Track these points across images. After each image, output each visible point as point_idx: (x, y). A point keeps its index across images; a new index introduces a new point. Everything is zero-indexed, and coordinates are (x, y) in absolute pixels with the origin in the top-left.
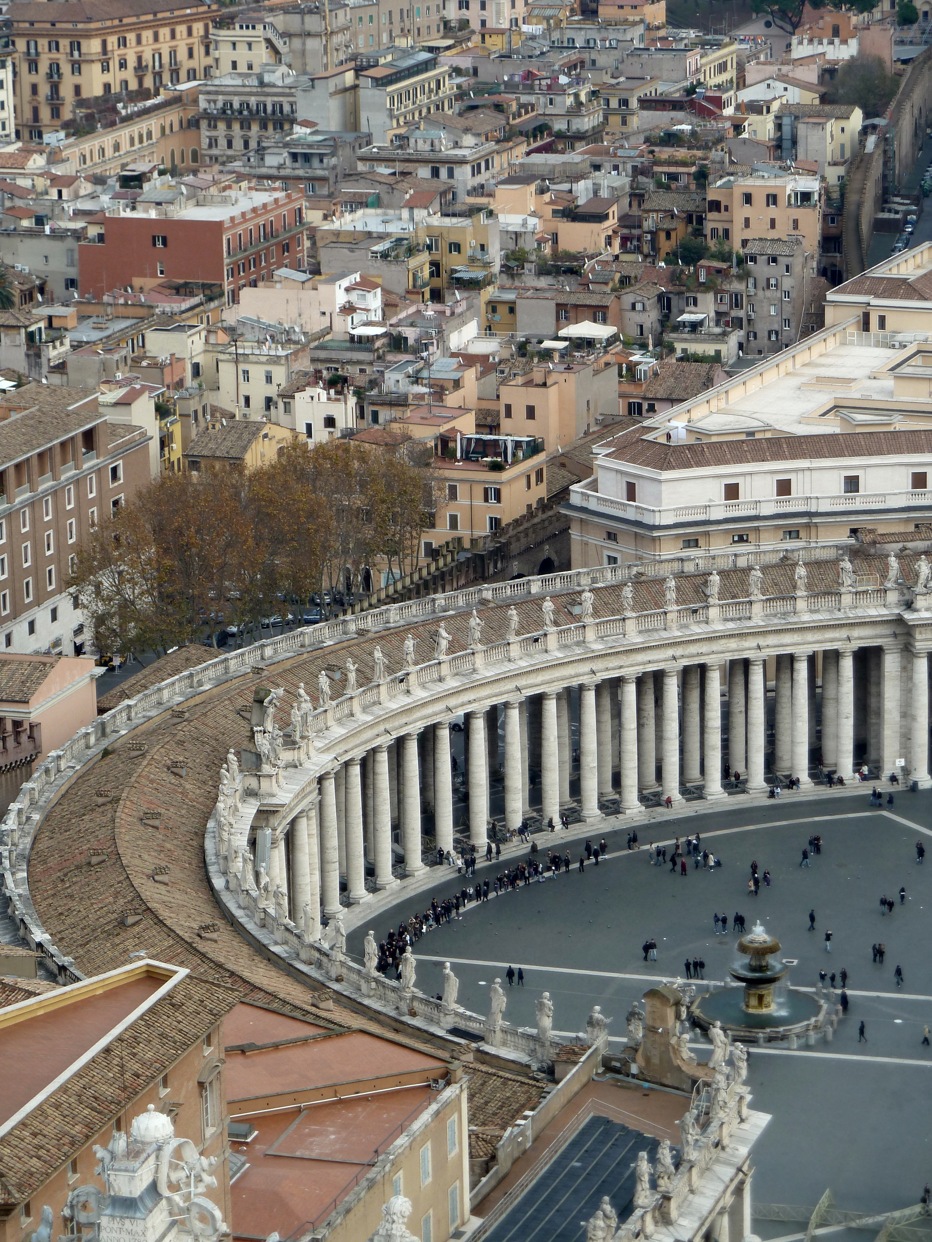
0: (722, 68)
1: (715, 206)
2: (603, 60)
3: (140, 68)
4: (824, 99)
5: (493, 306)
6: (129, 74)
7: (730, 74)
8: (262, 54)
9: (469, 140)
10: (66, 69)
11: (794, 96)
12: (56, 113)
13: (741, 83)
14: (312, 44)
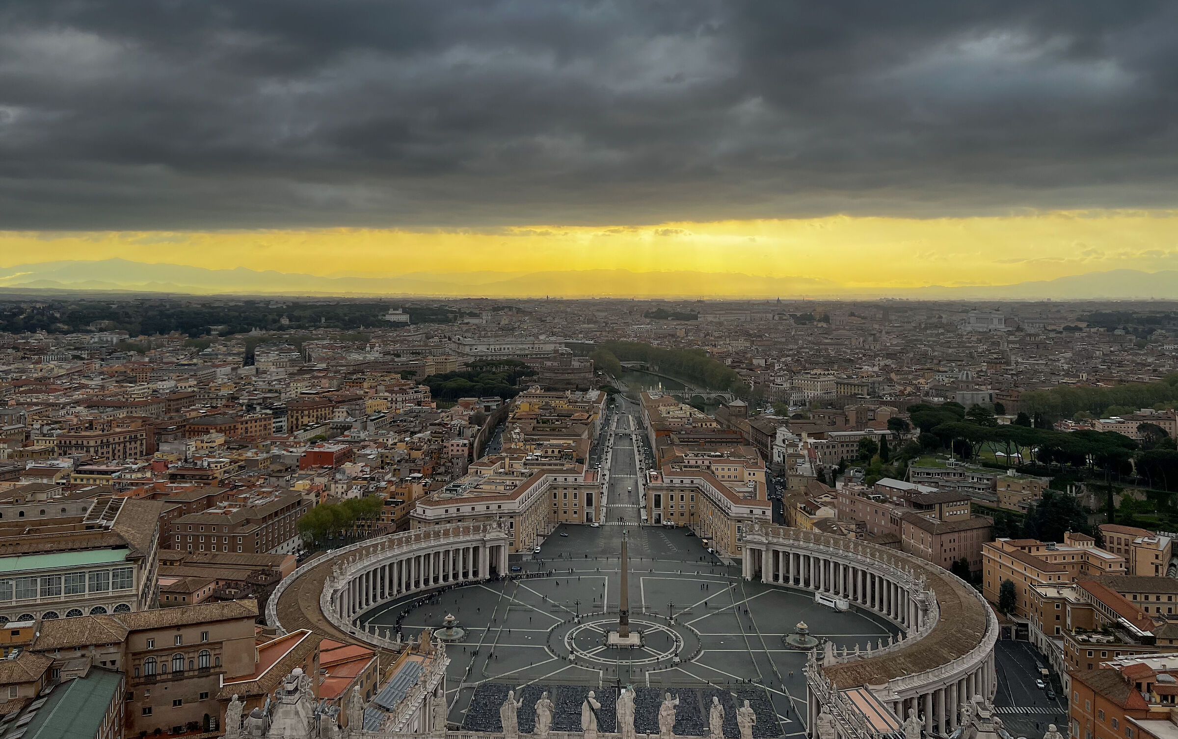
0: (448, 417)
1: (445, 447)
2: (422, 415)
3: (317, 417)
4: (470, 423)
5: (395, 470)
6: (314, 419)
7: (450, 418)
8: (345, 414)
9: (391, 433)
10: (300, 417)
11: (463, 422)
12: (297, 427)
13: (452, 420)
14: (357, 412)
